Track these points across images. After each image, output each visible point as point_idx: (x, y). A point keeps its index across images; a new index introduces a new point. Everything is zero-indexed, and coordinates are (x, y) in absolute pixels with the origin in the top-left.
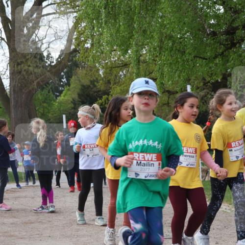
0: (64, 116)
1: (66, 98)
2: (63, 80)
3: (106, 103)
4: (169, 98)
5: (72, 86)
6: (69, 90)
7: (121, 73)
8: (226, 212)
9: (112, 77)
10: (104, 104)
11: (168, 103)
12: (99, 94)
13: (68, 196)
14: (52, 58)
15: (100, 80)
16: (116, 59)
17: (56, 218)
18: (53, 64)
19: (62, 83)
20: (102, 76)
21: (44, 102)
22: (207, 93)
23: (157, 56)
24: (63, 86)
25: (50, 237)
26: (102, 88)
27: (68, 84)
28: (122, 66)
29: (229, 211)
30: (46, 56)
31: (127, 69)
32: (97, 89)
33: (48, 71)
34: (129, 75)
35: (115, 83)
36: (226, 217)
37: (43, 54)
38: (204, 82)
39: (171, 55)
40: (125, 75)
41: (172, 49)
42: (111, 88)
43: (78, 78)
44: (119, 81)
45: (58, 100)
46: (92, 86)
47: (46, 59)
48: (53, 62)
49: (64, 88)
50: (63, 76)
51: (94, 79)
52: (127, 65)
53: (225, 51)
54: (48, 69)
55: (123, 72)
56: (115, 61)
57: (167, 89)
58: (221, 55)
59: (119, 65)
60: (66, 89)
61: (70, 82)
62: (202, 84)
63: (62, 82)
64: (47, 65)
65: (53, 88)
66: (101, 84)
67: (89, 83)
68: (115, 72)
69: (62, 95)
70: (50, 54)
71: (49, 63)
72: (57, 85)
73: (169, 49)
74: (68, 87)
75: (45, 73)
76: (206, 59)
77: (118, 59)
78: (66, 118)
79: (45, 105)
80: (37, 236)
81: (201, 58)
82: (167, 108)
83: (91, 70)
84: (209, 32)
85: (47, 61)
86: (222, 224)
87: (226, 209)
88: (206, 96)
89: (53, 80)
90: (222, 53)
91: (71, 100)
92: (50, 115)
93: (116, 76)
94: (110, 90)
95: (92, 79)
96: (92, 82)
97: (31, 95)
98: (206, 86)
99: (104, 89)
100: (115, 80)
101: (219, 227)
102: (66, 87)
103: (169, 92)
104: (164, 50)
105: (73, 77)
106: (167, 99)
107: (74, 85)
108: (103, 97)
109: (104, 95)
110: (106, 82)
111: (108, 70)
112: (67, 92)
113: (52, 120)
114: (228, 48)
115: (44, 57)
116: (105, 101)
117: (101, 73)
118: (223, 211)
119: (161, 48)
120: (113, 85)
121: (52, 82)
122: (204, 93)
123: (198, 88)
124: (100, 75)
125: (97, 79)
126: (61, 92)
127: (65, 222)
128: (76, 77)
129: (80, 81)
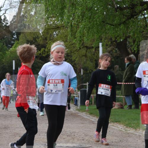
0: (14, 62)
1: (16, 49)
2: (14, 36)
3: (43, 54)
4: (86, 51)
5: (20, 41)
6: (18, 43)
7: (54, 33)
8: (121, 130)
9: (48, 35)
10: (42, 54)
11: (86, 55)
12: (39, 47)
13: (14, 117)
14: (7, 20)
15: (40, 37)
16: (52, 23)
17: (5, 131)
18: (8, 25)
19: (13, 39)
20: (42, 34)
21: (0, 51)
22: (112, 49)
23: (80, 22)
24: (14, 40)
26: (41, 43)
27: (18, 39)
28: (56, 28)
29: (124, 130)
30: (3, 20)
31: (59, 30)
32: (37, 43)
33: (4, 30)
34: (60, 34)
35: (50, 40)
36: (121, 134)
37: (1, 18)
38: (111, 42)
39: (90, 22)
40: (57, 35)
41: (91, 18)
42: (47, 43)
43: (25, 35)
44: (53, 38)
45: (10, 50)
46: (34, 41)
47: (3, 21)
48: (8, 24)
49: (14, 42)
50: (14, 33)
51: (35, 36)
52: (59, 27)
53: (127, 20)
54: (4, 28)
55: (56, 32)
56: (51, 24)
57: (85, 45)
58: (123, 23)
59: (53, 27)
60: (16, 43)
61: (19, 38)
62: (110, 43)
63: (14, 37)
64: (3, 25)
65: (7, 41)
66: (40, 40)
67: (32, 39)
68: (50, 32)
69: (13, 47)
70: (6, 18)
71: (5, 24)
72: (10, 40)
73: (88, 18)
74: (17, 41)
75: (2, 31)
76: (113, 25)
77: (53, 23)
78: (15, 63)
81: (110, 24)
82: (85, 58)
84: (116, 7)
85: (4, 23)
86: (118, 139)
87: (121, 129)
88: (112, 51)
89: (7, 36)
90: (125, 21)
92: (4, 60)
93: (51, 35)
94: (47, 45)
95: (34, 36)
96: (35, 39)
98: (112, 44)
99: (43, 44)
100: (50, 38)
101: (117, 141)
102: (16, 41)
103: (87, 47)
104: (85, 18)
105: (21, 35)
106: (85, 52)
107: (22, 40)
108: (42, 49)
109: (42, 48)
110: (44, 38)
111: (46, 30)
112: (16, 45)
113: (5, 64)
114: (129, 18)
115: (2, 20)
116: (43, 52)
117: (41, 32)
118: (120, 130)
119: (83, 17)
120: (49, 41)
121: (6, 37)
122: (110, 49)
123: (107, 45)
124: (40, 34)
125: (38, 36)
126: (12, 45)
127: (11, 134)
128: (23, 34)
129: (26, 37)
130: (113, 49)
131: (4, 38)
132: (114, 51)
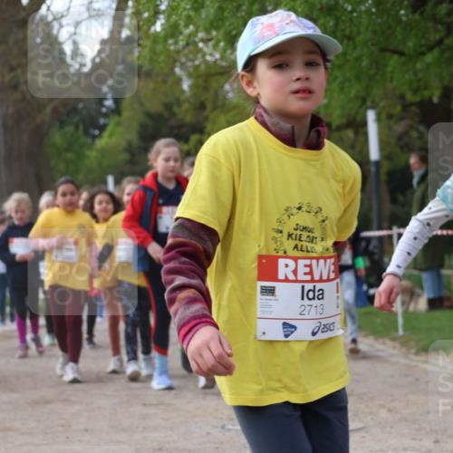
0: (111, 179)
1: (114, 140)
5: (126, 114)
6: (118, 124)
7: (227, 87)
12: (183, 132)
15: (184, 102)
16: (218, 56)
19: (104, 110)
21: (68, 150)
22: (408, 128)
24: (106, 116)
25: (86, 430)
26: (189, 118)
27: (117, 111)
42: (206, 119)
44: (224, 104)
46: (166, 114)
49: (109, 119)
53: (446, 36)
55: (232, 85)
56: (215, 62)
60: (113, 122)
61: (122, 107)
62: (398, 109)
63: (105, 106)
66: (186, 111)
67: (161, 110)
68: (214, 85)
69: (106, 134)
72: (94, 114)
74: (117, 118)
77: (222, 56)
79: (69, 156)
80: (60, 429)
83: (165, 82)
88: (405, 133)
90: (440, 41)
91: (124, 144)
93: (216, 93)
94: (206, 124)
95: (167, 100)
96: (168, 106)
97: (39, 135)
99: (194, 122)
100: (214, 102)
102: (114, 116)
107: (130, 114)
108: (192, 137)
109: (194, 133)
110: (197, 105)
111: (201, 80)
112: (114, 129)
116: (196, 147)
117: (185, 86)
120: (212, 111)
121: (83, 108)
123: (390, 117)
124: (184, 91)
125: (178, 99)
126: (102, 128)
129: (141, 104)
130: (411, 127)
131: (75, 110)
132: (414, 134)
